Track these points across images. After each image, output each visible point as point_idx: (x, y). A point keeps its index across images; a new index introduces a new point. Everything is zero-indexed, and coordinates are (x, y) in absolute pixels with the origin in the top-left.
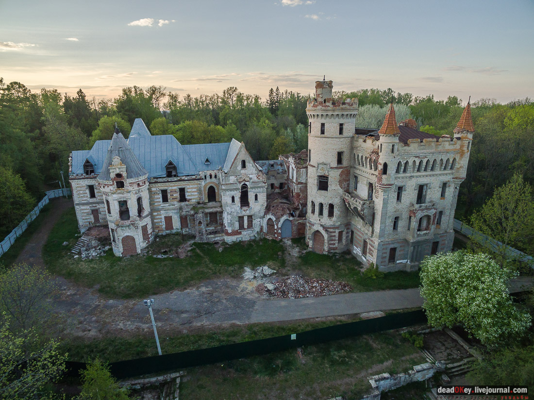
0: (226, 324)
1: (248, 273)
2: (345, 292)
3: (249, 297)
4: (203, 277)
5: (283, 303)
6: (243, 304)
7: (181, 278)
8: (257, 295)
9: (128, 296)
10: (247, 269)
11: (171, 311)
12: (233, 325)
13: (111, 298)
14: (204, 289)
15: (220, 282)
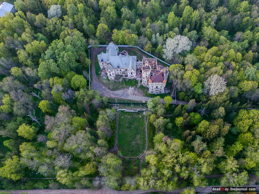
0: (125, 98)
1: (130, 88)
2: (143, 96)
3: (129, 94)
4: (123, 88)
5: (133, 96)
6: (128, 95)
7: (120, 87)
8: (130, 94)
9: (112, 90)
10: (130, 87)
11: (118, 94)
12: (126, 99)
13: (110, 90)
14: (123, 91)
15: (125, 89)
